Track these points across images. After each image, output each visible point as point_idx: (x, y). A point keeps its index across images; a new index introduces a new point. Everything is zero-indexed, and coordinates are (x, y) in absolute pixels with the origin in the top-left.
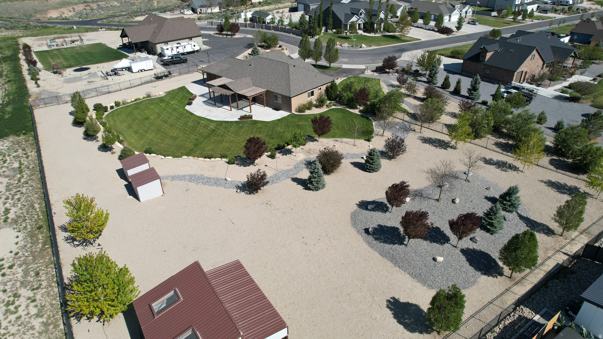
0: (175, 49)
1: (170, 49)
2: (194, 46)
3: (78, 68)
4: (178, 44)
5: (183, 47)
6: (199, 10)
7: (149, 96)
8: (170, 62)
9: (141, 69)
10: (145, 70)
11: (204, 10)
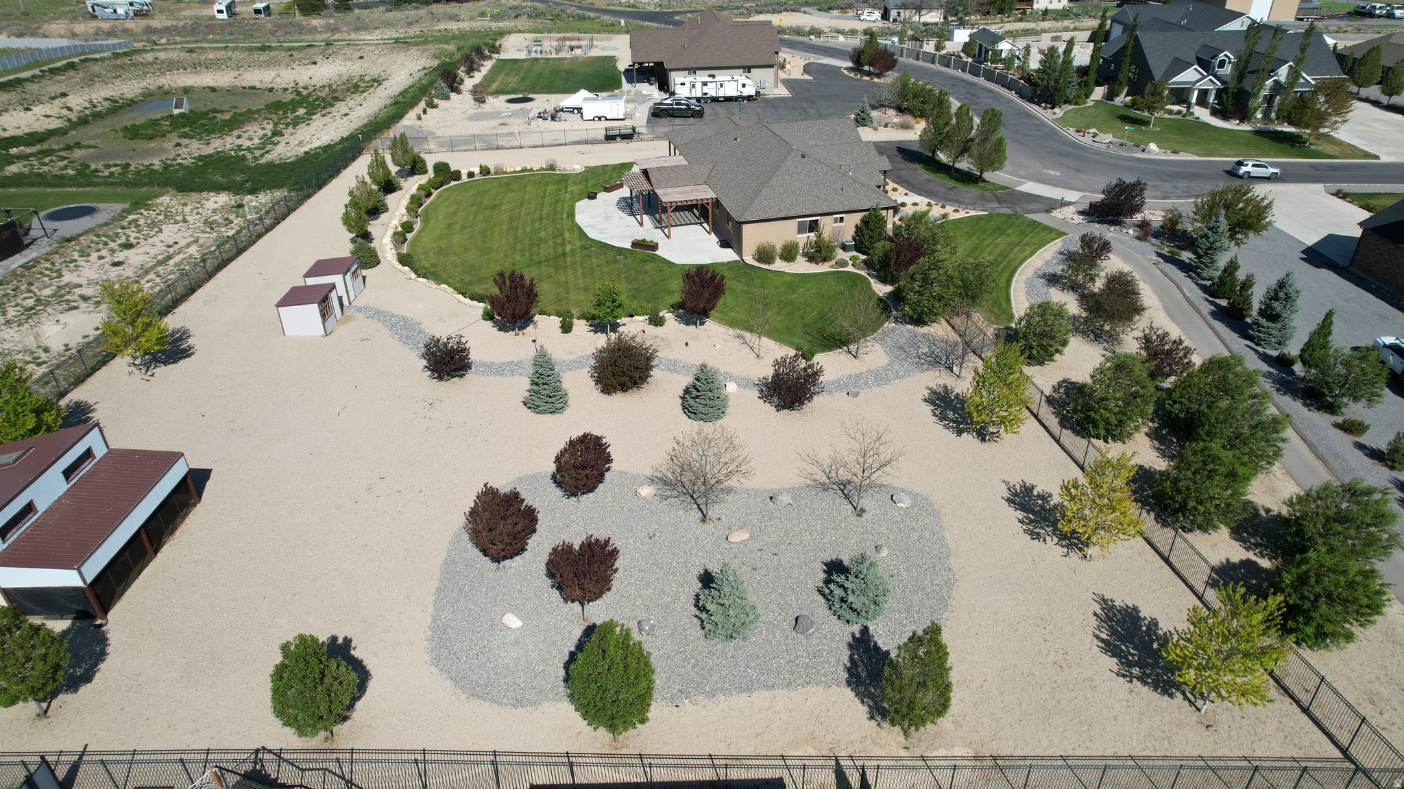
0: (699, 85)
1: (688, 85)
2: (744, 86)
3: (521, 96)
4: (711, 76)
5: (719, 84)
6: (893, 13)
7: (552, 167)
8: (664, 110)
9: (600, 115)
10: (606, 119)
11: (905, 14)
